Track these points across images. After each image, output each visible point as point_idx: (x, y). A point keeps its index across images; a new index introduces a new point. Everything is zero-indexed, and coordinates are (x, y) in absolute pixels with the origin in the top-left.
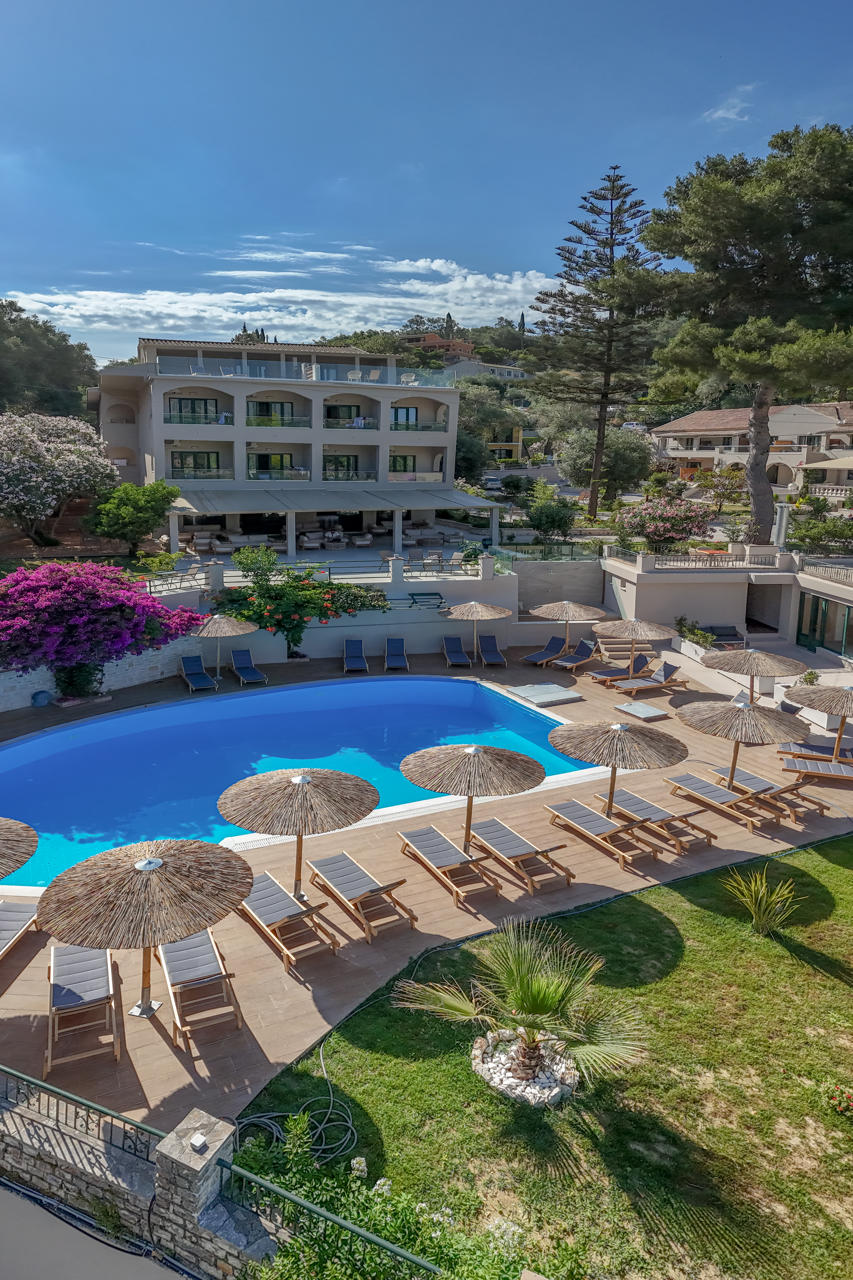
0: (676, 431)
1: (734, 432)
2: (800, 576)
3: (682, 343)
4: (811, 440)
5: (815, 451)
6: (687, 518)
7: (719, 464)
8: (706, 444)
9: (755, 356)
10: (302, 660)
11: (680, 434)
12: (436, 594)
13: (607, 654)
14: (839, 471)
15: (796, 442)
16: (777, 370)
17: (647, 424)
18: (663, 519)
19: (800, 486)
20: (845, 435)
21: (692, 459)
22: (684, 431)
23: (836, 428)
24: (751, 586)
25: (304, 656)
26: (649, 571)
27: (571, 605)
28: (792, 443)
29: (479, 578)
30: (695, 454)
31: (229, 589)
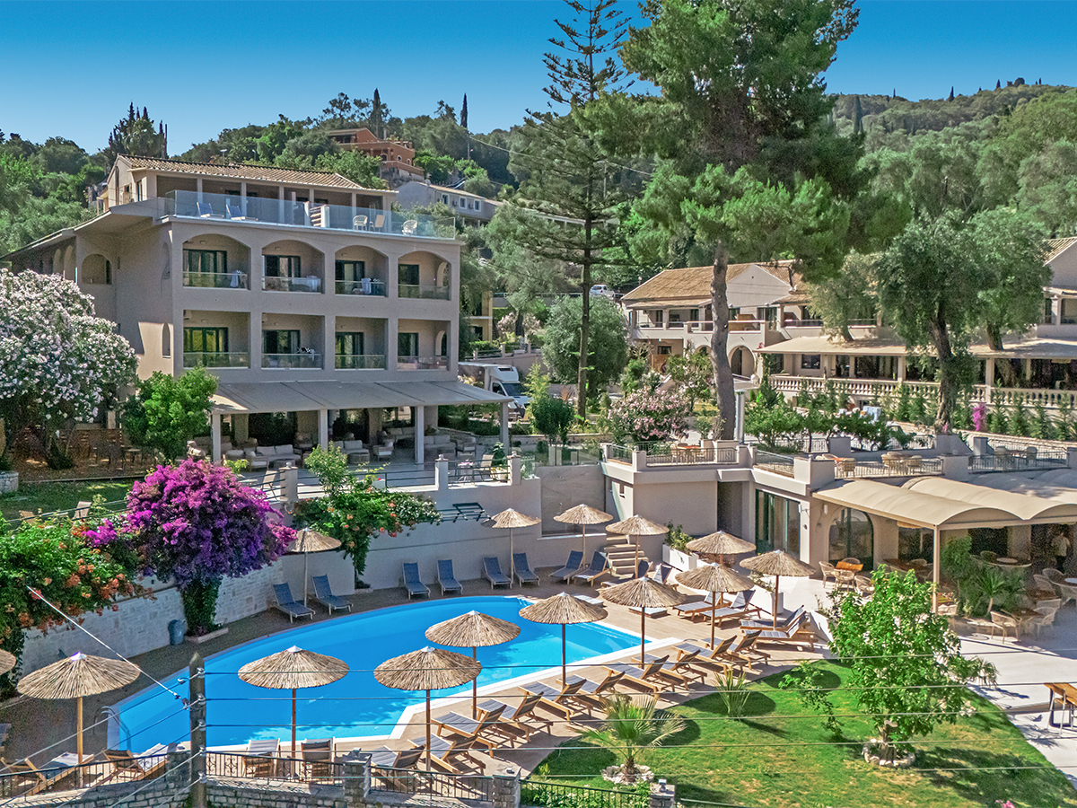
0: (645, 300)
1: (700, 302)
2: (756, 471)
3: (656, 193)
4: (768, 313)
5: (772, 330)
6: (667, 412)
7: (688, 348)
8: (676, 319)
9: (711, 213)
10: (367, 591)
11: (649, 304)
12: (476, 504)
13: (615, 569)
14: (794, 355)
15: (755, 316)
16: (728, 229)
17: (615, 288)
18: (648, 413)
19: (761, 377)
20: (796, 307)
21: (664, 341)
22: (653, 300)
23: (787, 297)
24: (719, 484)
25: (367, 586)
26: (643, 469)
27: (587, 509)
28: (752, 317)
29: (509, 483)
30: (664, 334)
31: (303, 500)
